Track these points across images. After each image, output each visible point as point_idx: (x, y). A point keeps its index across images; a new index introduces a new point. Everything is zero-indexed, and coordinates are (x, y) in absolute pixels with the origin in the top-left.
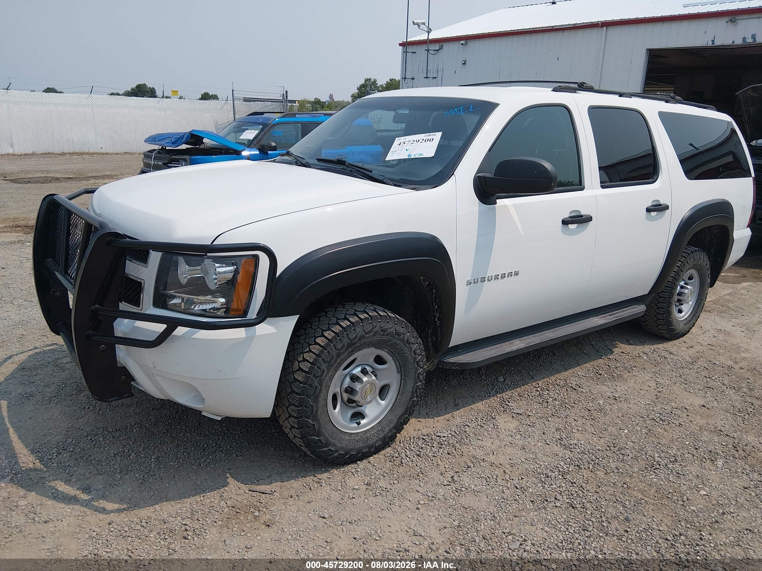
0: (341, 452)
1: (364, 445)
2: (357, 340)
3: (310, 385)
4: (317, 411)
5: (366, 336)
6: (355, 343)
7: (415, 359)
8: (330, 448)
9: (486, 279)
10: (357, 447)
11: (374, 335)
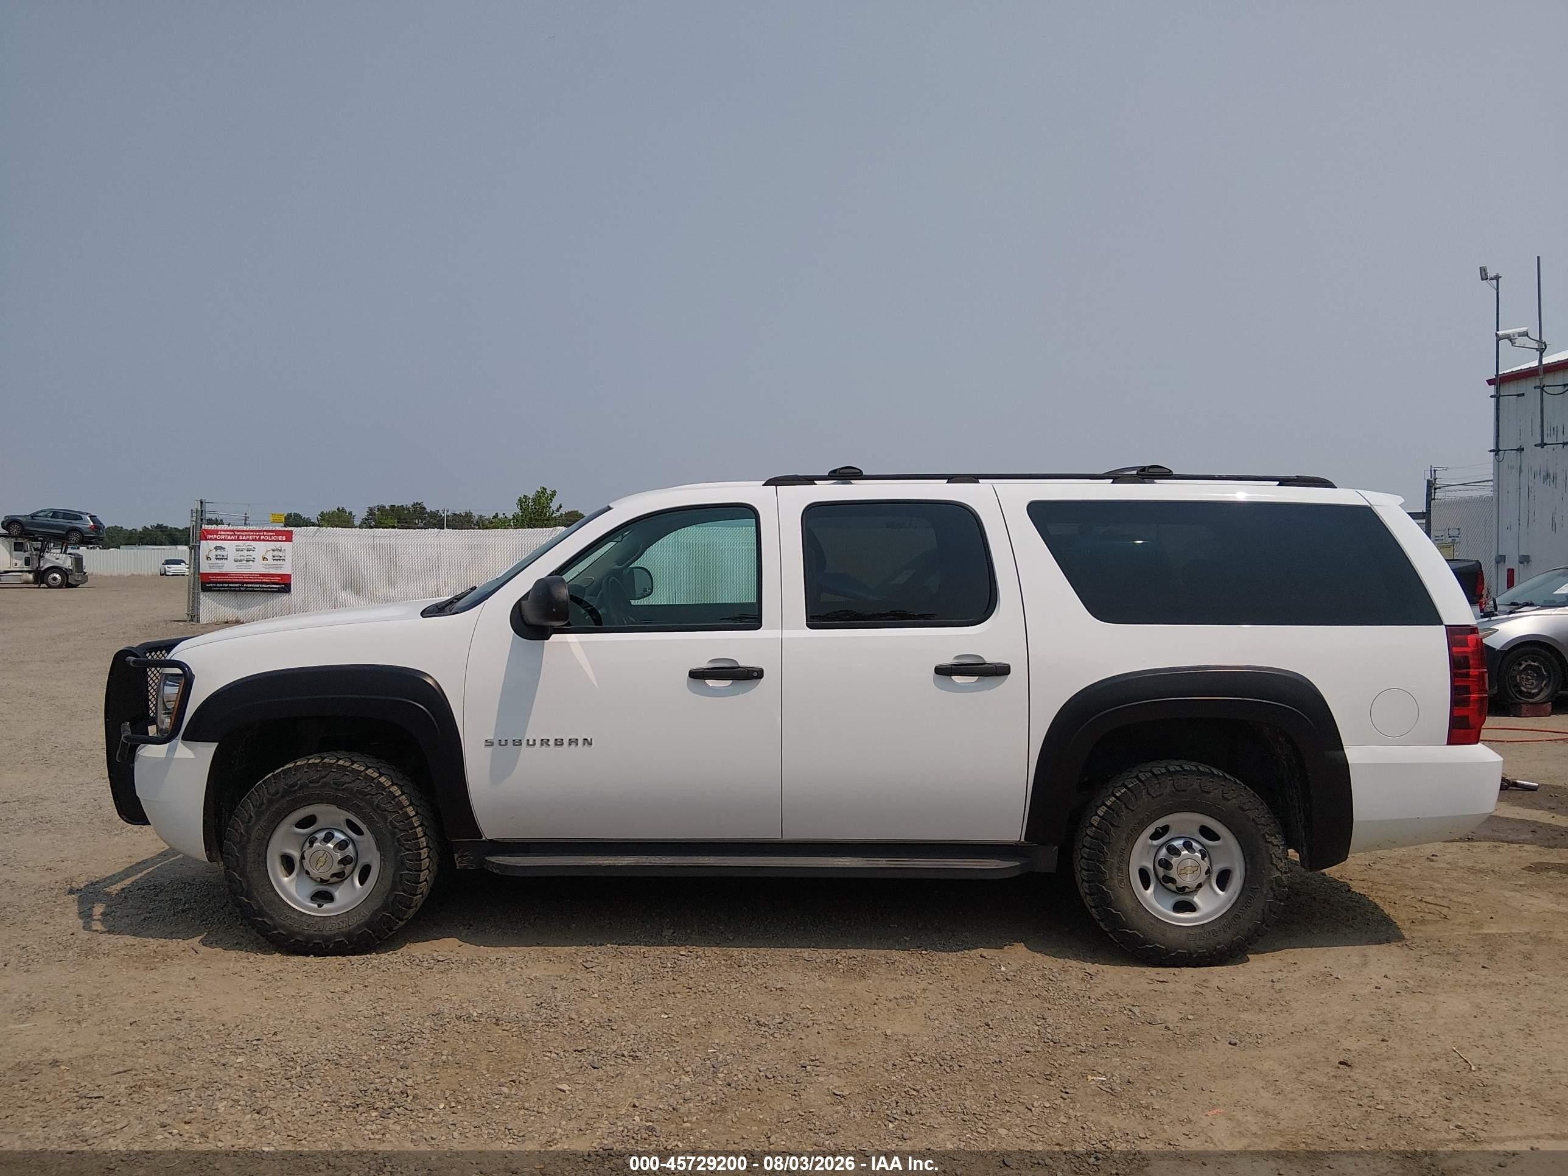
0: (281, 931)
1: (316, 933)
2: (297, 788)
3: (236, 830)
4: (245, 865)
5: (311, 785)
6: (295, 792)
7: (393, 834)
8: (265, 920)
9: (524, 743)
10: (306, 932)
11: (322, 787)
